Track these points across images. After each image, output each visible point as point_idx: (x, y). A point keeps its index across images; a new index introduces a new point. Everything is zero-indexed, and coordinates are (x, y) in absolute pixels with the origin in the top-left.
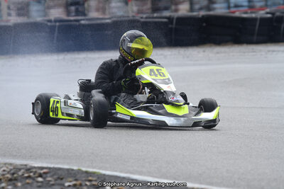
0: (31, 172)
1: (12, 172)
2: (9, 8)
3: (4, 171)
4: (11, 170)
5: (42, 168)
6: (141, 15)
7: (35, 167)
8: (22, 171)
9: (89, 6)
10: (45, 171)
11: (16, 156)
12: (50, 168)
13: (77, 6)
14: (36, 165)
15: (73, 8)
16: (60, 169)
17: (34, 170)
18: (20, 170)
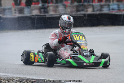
0: (28, 81)
1: (20, 81)
2: (15, 10)
3: (17, 80)
4: (20, 80)
5: (33, 79)
6: (72, 13)
7: (30, 79)
8: (25, 80)
9: (49, 9)
10: (34, 80)
11: (21, 74)
12: (36, 79)
13: (44, 9)
14: (30, 78)
15: (42, 10)
16: (41, 80)
17: (30, 80)
18: (23, 80)
